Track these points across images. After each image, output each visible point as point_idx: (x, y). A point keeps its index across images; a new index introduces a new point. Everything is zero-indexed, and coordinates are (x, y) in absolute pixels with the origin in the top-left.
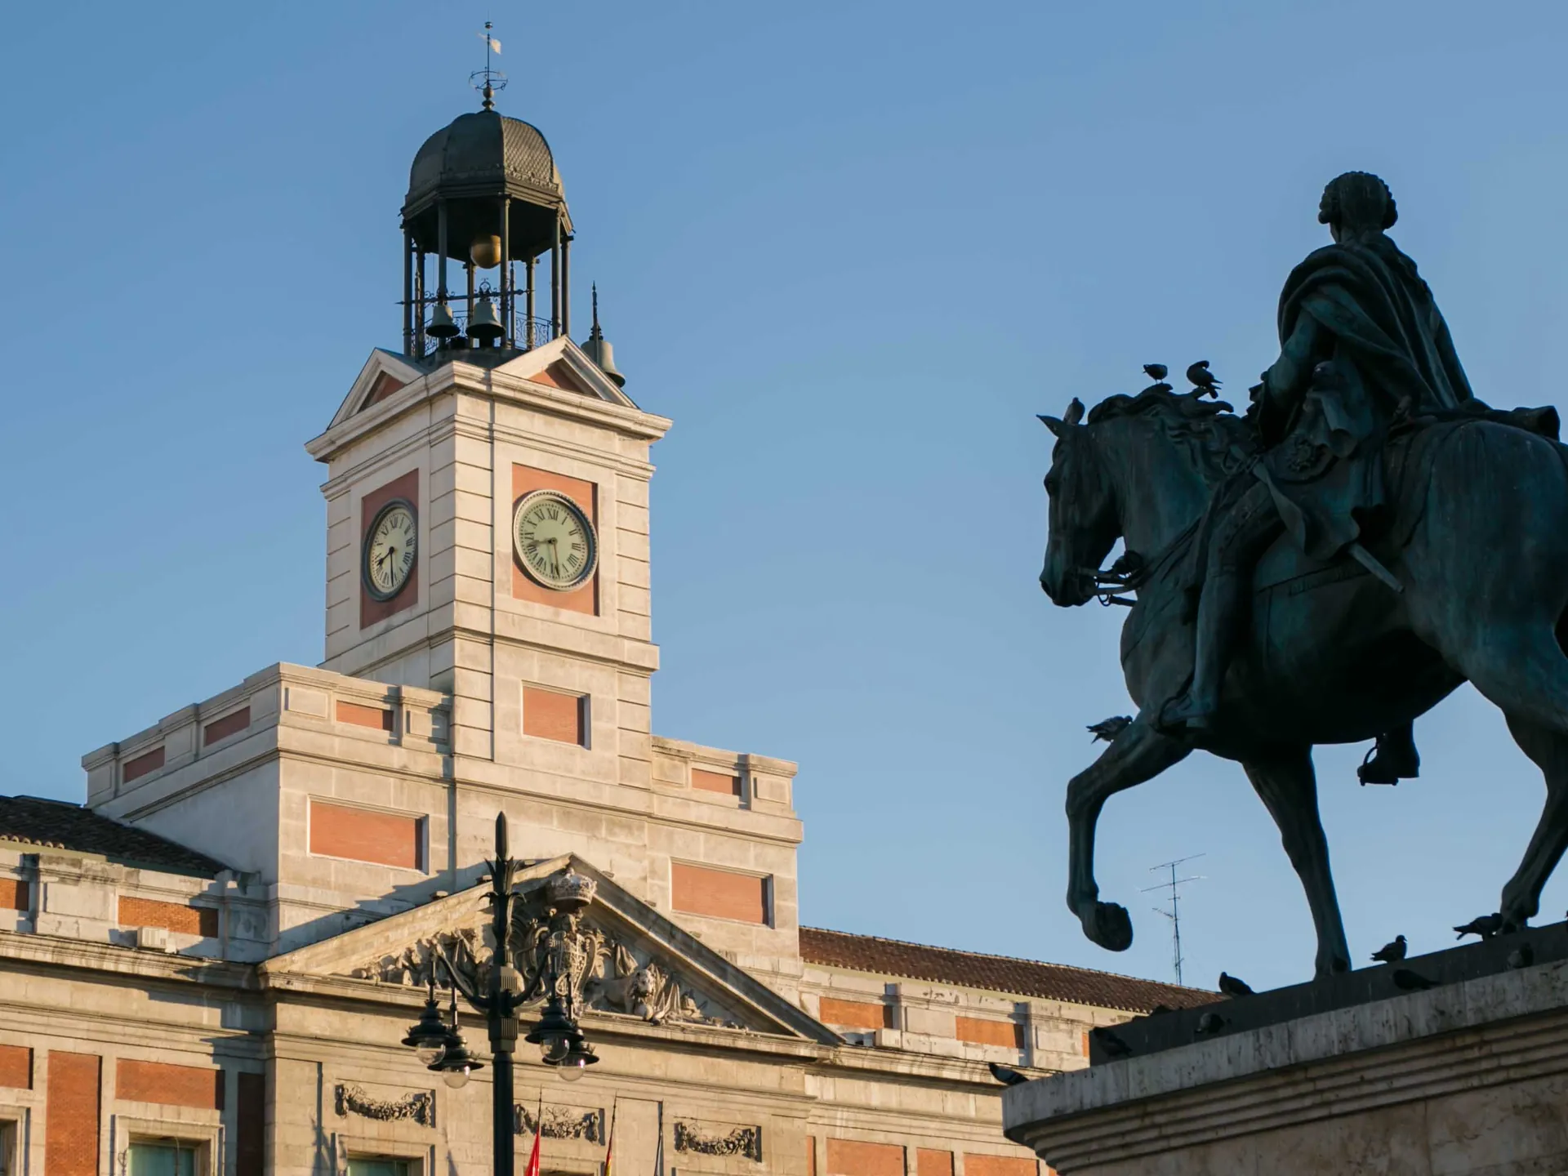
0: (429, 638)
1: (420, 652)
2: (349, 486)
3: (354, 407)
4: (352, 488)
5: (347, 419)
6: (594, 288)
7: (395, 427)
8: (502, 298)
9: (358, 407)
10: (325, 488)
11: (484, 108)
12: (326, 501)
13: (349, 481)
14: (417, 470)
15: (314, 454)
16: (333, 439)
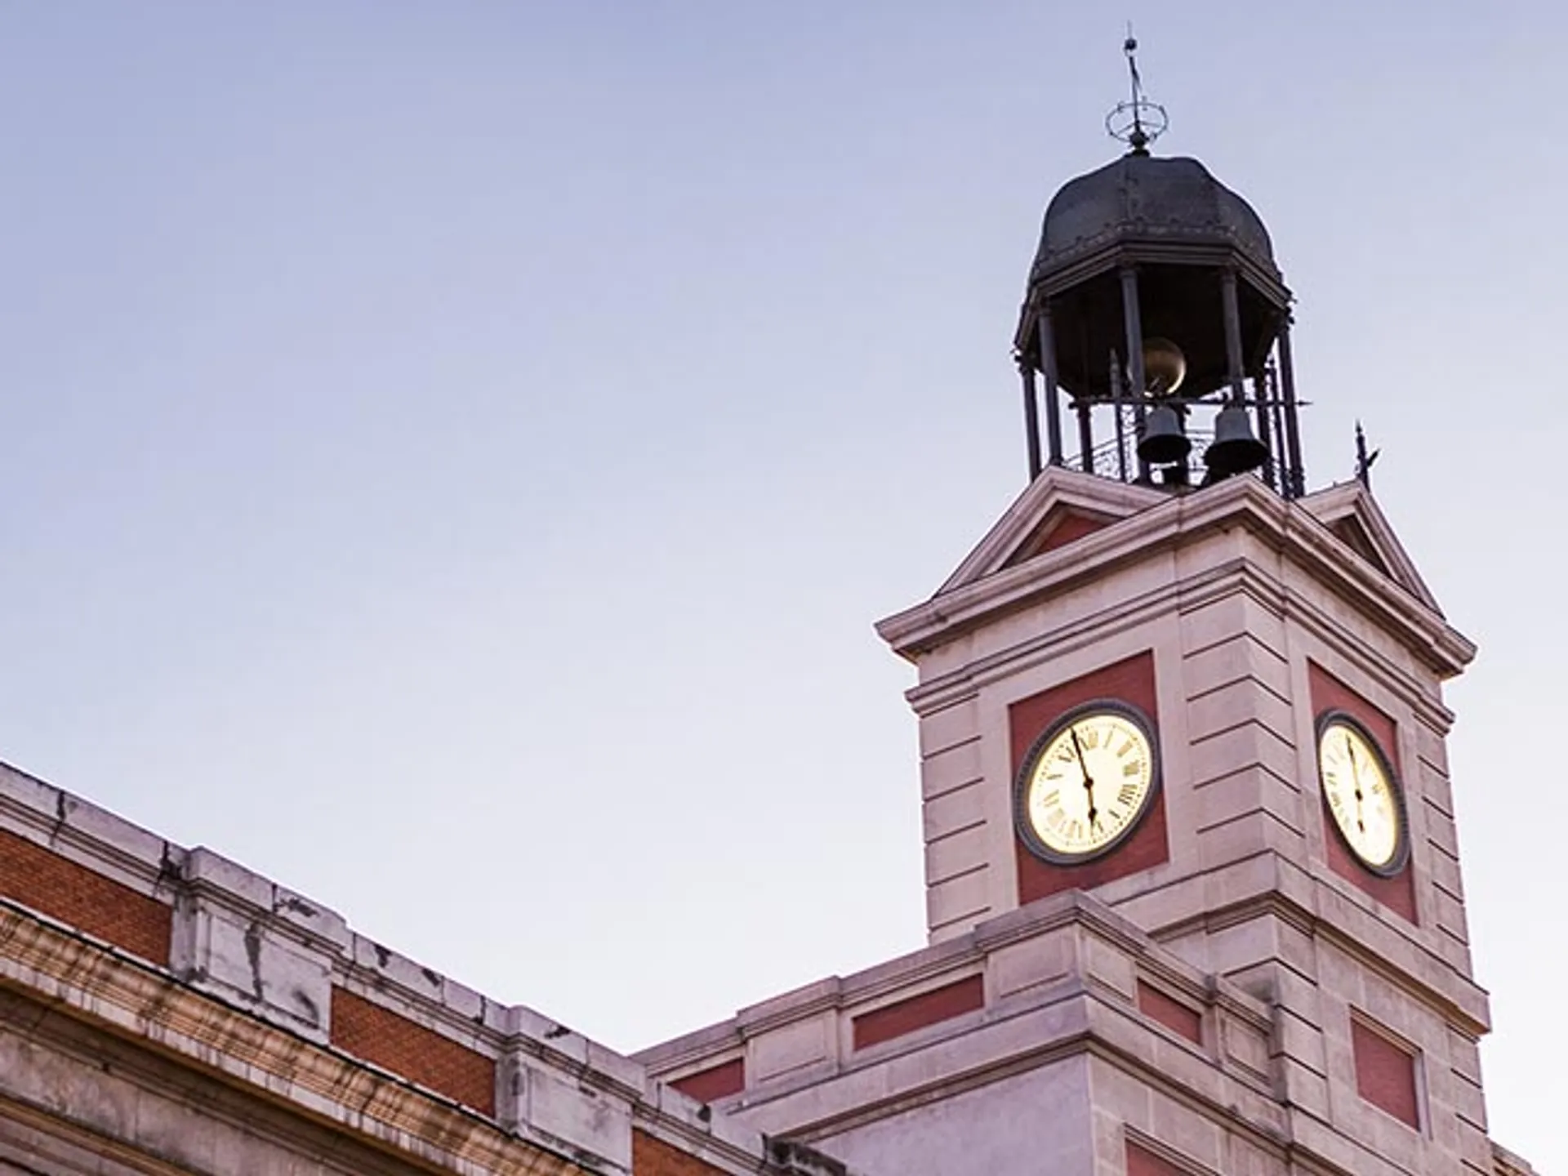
0: (1207, 916)
1: (1184, 940)
2: (977, 687)
3: (993, 561)
4: (983, 691)
5: (976, 580)
6: (1359, 430)
7: (1091, 590)
8: (1259, 408)
9: (1000, 562)
10: (912, 696)
11: (1133, 148)
12: (917, 717)
13: (976, 680)
14: (1150, 652)
15: (891, 641)
16: (943, 614)
